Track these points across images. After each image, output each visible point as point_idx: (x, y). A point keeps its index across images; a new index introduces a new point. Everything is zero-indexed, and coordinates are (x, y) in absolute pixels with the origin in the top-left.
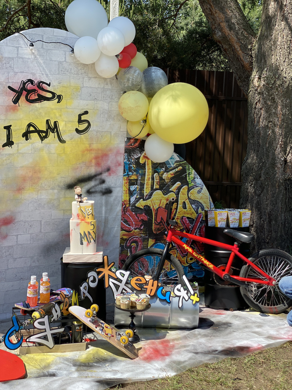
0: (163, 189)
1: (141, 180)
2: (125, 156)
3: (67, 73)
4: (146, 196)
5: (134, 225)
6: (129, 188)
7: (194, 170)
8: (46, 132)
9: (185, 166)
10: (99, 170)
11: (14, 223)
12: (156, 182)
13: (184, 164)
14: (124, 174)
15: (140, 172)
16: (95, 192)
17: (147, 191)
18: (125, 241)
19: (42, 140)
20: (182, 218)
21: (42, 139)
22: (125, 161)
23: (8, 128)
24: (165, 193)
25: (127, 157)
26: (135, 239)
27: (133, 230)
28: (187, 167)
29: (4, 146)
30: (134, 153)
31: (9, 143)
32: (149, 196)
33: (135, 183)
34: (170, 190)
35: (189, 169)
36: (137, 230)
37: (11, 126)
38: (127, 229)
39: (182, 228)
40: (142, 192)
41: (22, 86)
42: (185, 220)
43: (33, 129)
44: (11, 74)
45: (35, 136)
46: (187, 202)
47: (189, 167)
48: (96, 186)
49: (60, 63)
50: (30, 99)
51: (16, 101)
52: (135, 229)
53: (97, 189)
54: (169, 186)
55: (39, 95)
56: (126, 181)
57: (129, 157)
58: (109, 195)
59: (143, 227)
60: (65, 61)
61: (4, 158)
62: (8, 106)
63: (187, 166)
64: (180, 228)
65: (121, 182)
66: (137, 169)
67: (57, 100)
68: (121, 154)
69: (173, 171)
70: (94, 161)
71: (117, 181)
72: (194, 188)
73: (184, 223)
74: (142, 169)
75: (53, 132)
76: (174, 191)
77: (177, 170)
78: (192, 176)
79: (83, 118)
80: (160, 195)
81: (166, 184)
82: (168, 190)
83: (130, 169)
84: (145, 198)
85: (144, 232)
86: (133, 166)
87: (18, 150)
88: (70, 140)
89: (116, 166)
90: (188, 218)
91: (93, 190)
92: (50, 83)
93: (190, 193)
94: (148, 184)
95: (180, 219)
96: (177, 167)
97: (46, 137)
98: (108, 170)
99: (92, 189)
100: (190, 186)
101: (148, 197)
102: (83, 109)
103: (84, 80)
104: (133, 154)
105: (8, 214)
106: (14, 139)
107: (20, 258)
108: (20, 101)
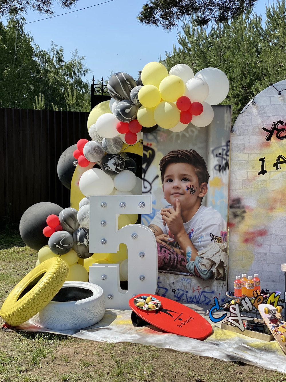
11: (267, 235)
23: (262, 160)
29: (259, 174)
31: (263, 172)
37: (264, 158)
41: (273, 127)
43: (282, 160)
44: (265, 118)
45: (283, 166)
50: (280, 136)
51: (268, 139)
61: (259, 183)
62: (262, 143)
87: (270, 177)
105: (263, 227)
106: (267, 168)
107: (272, 264)
108: (272, 139)
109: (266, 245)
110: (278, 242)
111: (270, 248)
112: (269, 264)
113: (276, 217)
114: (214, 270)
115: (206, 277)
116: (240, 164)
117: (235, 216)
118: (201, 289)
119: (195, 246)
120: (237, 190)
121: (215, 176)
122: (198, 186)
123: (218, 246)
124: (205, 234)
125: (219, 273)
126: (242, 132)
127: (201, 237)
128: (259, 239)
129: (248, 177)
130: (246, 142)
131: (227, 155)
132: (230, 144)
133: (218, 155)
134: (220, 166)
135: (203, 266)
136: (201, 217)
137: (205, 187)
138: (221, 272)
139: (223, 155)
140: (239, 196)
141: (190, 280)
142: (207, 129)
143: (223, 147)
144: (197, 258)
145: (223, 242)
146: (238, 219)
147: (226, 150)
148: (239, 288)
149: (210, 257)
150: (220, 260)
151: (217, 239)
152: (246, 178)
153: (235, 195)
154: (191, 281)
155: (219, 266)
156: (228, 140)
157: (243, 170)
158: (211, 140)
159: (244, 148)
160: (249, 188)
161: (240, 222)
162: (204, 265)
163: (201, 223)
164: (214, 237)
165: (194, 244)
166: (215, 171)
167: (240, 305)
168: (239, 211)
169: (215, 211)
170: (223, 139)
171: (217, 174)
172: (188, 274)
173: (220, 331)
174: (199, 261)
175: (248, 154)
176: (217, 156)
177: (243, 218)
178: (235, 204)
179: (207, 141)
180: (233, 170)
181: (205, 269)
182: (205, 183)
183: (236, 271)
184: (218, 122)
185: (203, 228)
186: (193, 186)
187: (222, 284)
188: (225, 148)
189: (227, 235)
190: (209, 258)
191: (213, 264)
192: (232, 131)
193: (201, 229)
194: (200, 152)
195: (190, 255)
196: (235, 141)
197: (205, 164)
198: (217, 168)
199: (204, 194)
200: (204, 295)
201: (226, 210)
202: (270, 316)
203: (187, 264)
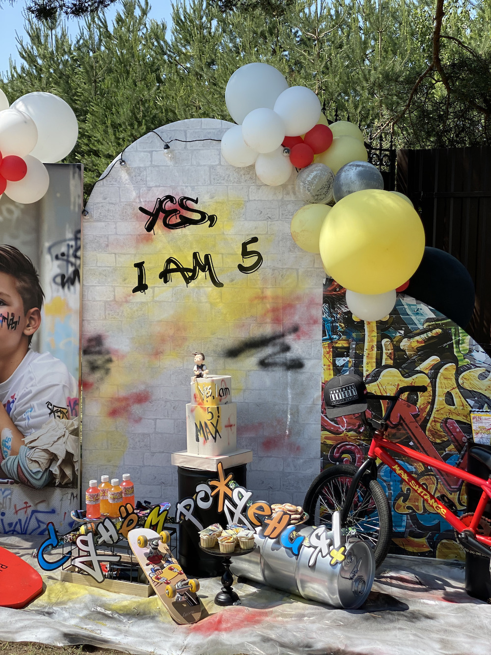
0: (402, 366)
1: (356, 349)
2: (325, 308)
3: (223, 182)
4: (368, 376)
5: (346, 424)
6: (334, 361)
7: (469, 337)
8: (193, 271)
9: (448, 328)
10: (280, 329)
11: (150, 401)
12: (386, 353)
13: (446, 324)
14: (324, 338)
15: (354, 335)
16: (274, 364)
17: (368, 367)
18: (330, 448)
19: (188, 283)
20: (446, 421)
21: (188, 280)
22: (324, 316)
23: (139, 266)
24: (407, 373)
25: (327, 310)
26: (348, 447)
27: (345, 432)
28: (453, 330)
29: (135, 290)
30: (340, 304)
31: (142, 287)
32: (373, 377)
33: (345, 353)
34: (418, 369)
35: (456, 335)
36: (352, 433)
37: (143, 262)
38: (332, 428)
39: (445, 440)
40: (359, 370)
41: (157, 206)
42: (453, 426)
43: (175, 267)
44: (144, 189)
45: (177, 277)
46: (456, 393)
47: (457, 330)
48: (275, 354)
49: (212, 167)
50: (170, 223)
51: (150, 228)
52: (349, 431)
53: (277, 360)
54: (414, 362)
55: (181, 217)
56: (328, 350)
57: (332, 310)
58: (299, 370)
59: (363, 428)
60: (220, 164)
61: (135, 309)
62: (139, 236)
63: (453, 327)
64: (441, 439)
65: (319, 350)
66: (348, 331)
67: (209, 222)
68: (317, 304)
69: (422, 336)
70: (270, 315)
71: (311, 349)
72: (470, 368)
73: (449, 432)
74: (357, 331)
75: (203, 270)
76: (426, 372)
77: (430, 334)
78: (465, 346)
79: (250, 248)
80: (397, 376)
81: (408, 359)
82: (412, 369)
83: (334, 330)
84: (366, 379)
85: (364, 437)
86: (341, 326)
87: (153, 297)
88: (230, 282)
89: (308, 324)
90: (458, 422)
91: (270, 360)
92: (197, 198)
93: (461, 376)
94: (370, 356)
95: (442, 423)
96: (431, 330)
97: (193, 278)
98: (295, 329)
99: (268, 358)
100: (460, 364)
101: (370, 379)
102: (250, 235)
103: (250, 190)
104: (338, 305)
105: (142, 387)
106: (148, 281)
107: (160, 452)
108: (155, 227)
109: (149, 419)
110: (169, 413)
111: (155, 425)
112: (153, 454)
113: (165, 368)
114: (55, 470)
115: (41, 483)
116: (100, 274)
117: (94, 368)
118: (30, 506)
119: (19, 428)
120: (96, 320)
121: (55, 294)
122: (22, 314)
123: (62, 426)
124: (37, 404)
125: (63, 475)
126: (102, 214)
127: (30, 410)
128: (136, 409)
129: (115, 296)
130: (109, 233)
131: (76, 257)
132: (81, 236)
133: (60, 256)
134: (63, 276)
135: (34, 463)
136: (29, 372)
137: (36, 317)
138: (68, 472)
139: (68, 256)
140: (100, 332)
141: (9, 492)
142: (37, 207)
143: (68, 242)
144: (23, 449)
145: (71, 417)
146: (98, 375)
147: (74, 248)
148: (94, 503)
149: (48, 446)
150: (67, 451)
151: (60, 411)
152: (112, 298)
153: (92, 330)
154: (11, 494)
155: (63, 461)
156: (78, 228)
157: (106, 285)
158: (46, 227)
159: (107, 243)
160: (117, 317)
161: (102, 379)
162: (35, 461)
163: (30, 384)
164: (55, 409)
165: (16, 423)
166: (54, 286)
167: (96, 534)
168: (99, 360)
169: (56, 359)
170: (67, 226)
171: (58, 291)
172: (6, 481)
173: (58, 586)
174: (27, 454)
175: (114, 255)
176: (57, 258)
177: (107, 371)
178: (93, 346)
179: (37, 230)
180: (87, 284)
181: (39, 469)
182: (36, 308)
183: (96, 469)
184: (58, 195)
185: (34, 392)
186: (13, 315)
187: (70, 495)
188: (72, 243)
189: (78, 404)
190: (45, 447)
191: (53, 458)
192: (84, 212)
193: (30, 395)
194: (25, 251)
195: (9, 444)
196: (91, 230)
197: (36, 273)
198: (59, 280)
199: (34, 329)
200: (36, 518)
201: (75, 358)
202: (148, 551)
203: (4, 462)
